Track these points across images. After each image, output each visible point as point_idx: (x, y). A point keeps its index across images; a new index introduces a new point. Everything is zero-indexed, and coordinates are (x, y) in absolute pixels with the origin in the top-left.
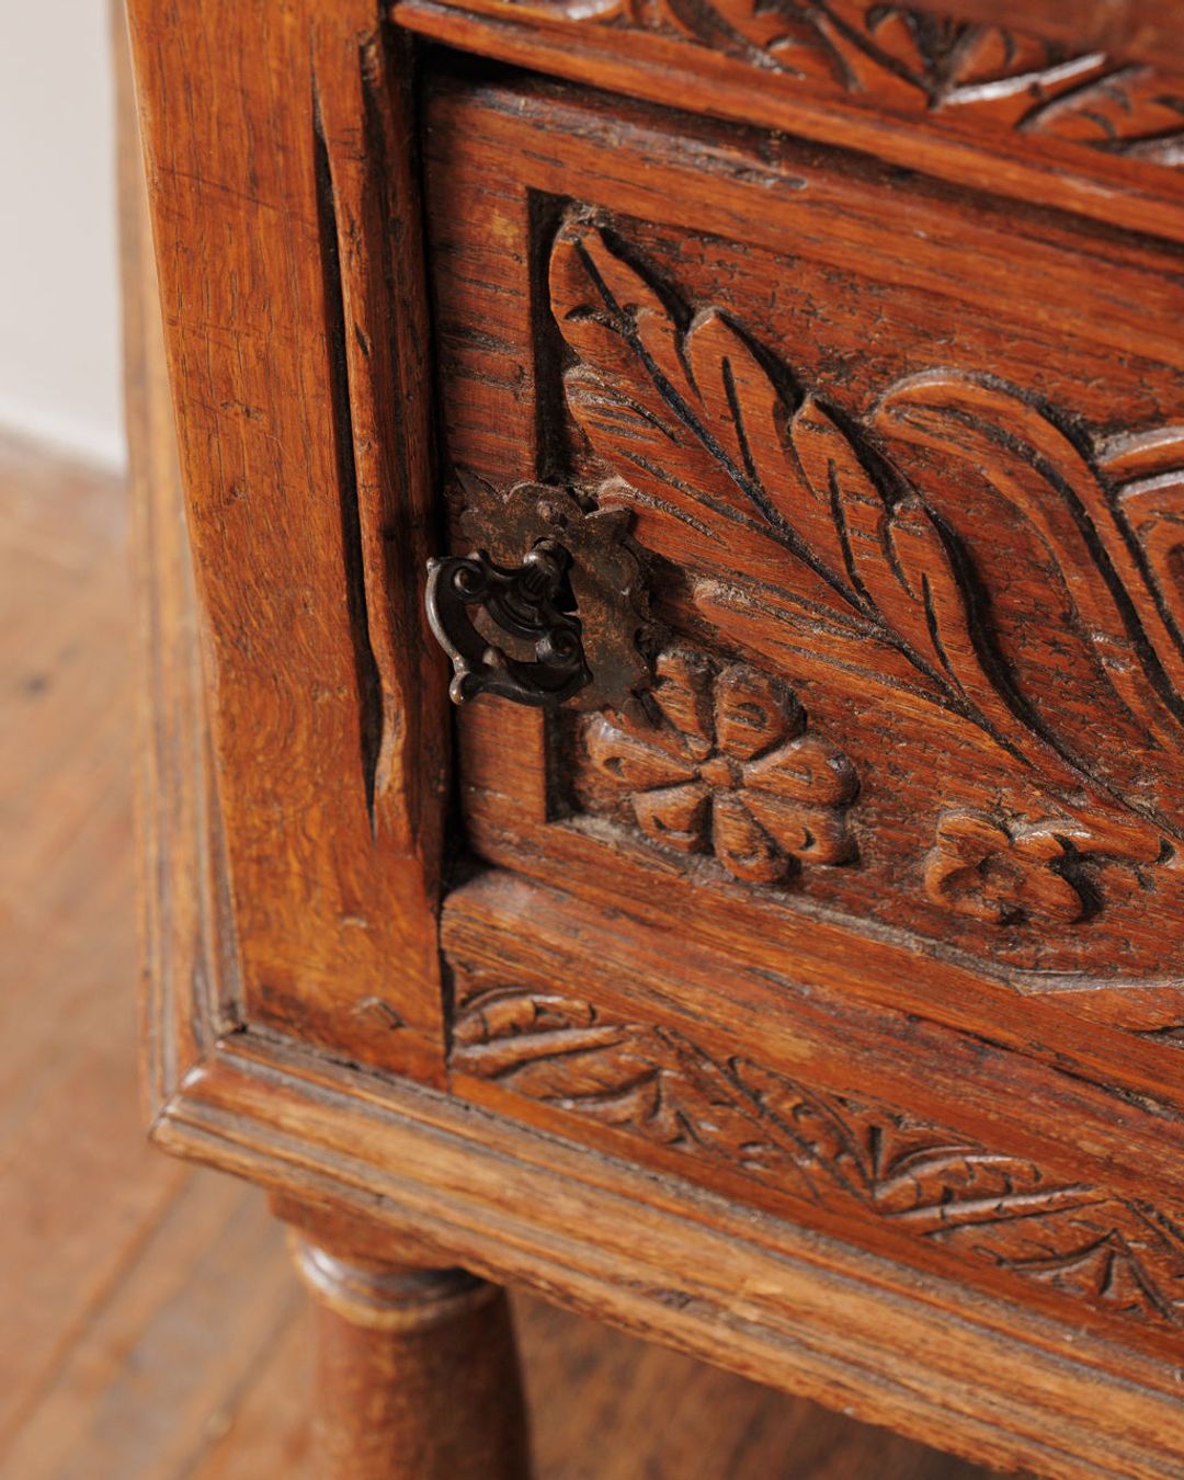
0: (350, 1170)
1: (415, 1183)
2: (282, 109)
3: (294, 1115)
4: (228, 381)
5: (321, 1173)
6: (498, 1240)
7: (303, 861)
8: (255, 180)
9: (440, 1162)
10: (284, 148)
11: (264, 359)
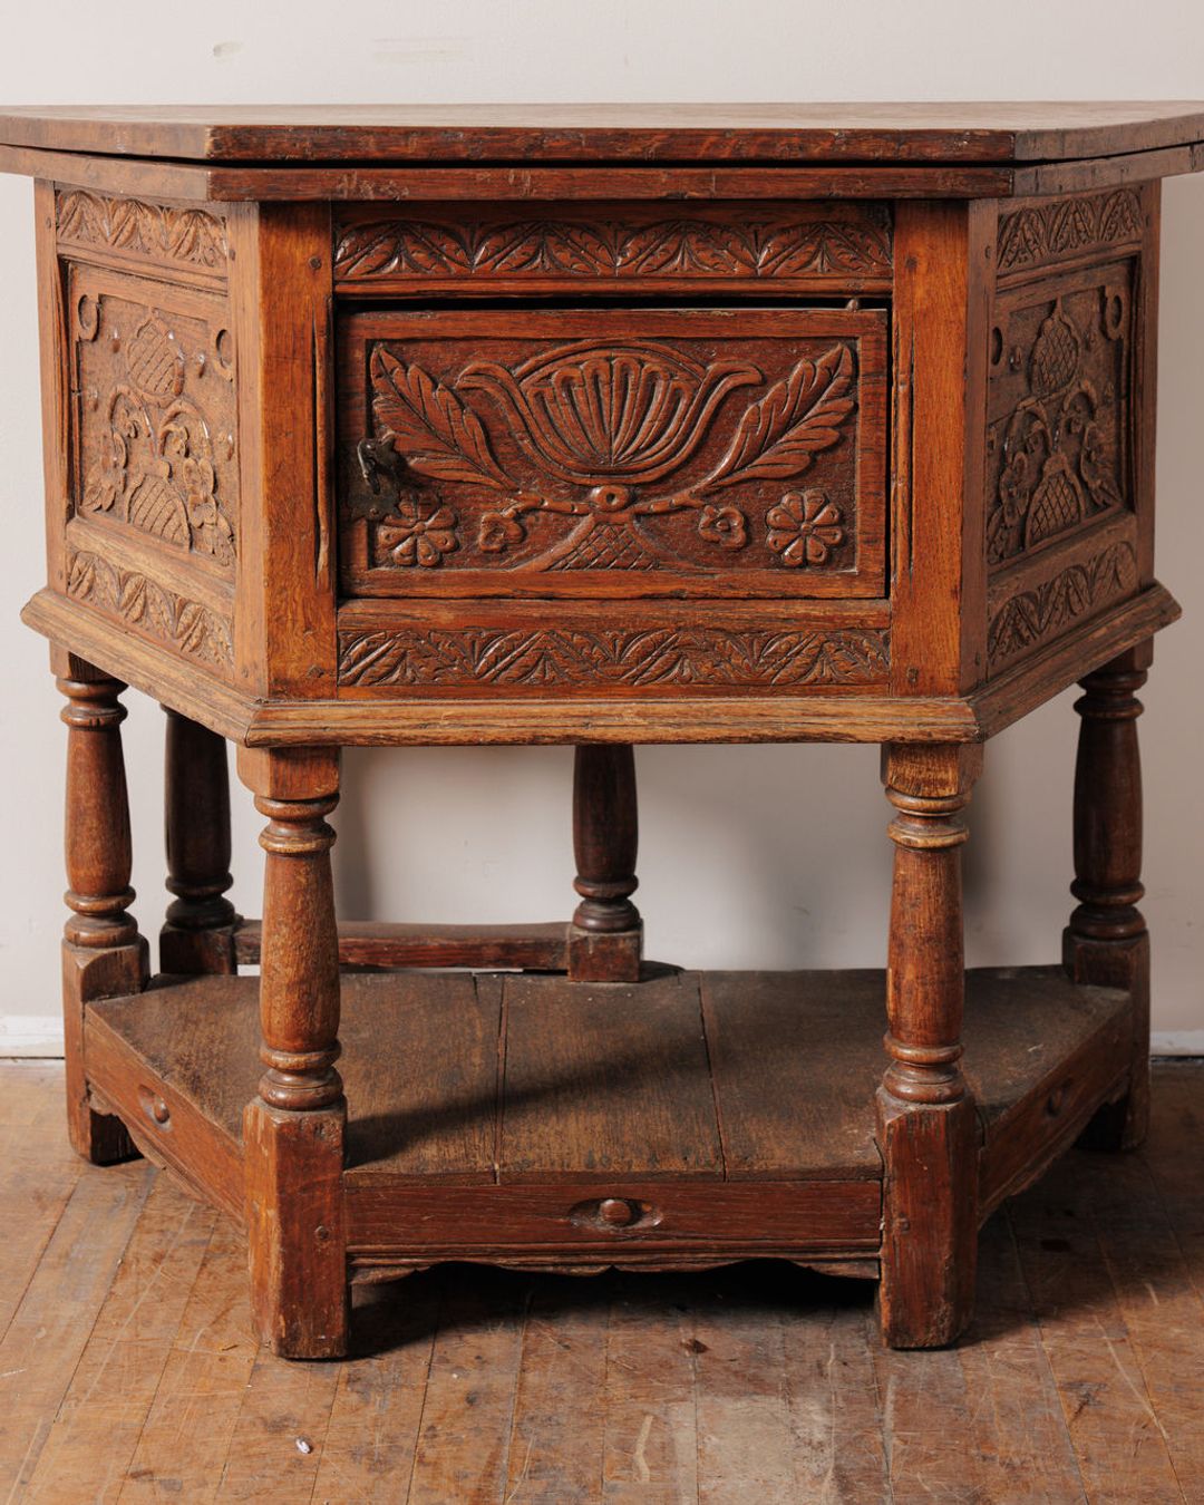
0: (314, 724)
1: (335, 721)
2: (304, 326)
3: (291, 715)
4: (281, 425)
5: (306, 728)
6: (365, 728)
7: (292, 613)
8: (294, 352)
9: (342, 712)
10: (303, 338)
11: (293, 413)
